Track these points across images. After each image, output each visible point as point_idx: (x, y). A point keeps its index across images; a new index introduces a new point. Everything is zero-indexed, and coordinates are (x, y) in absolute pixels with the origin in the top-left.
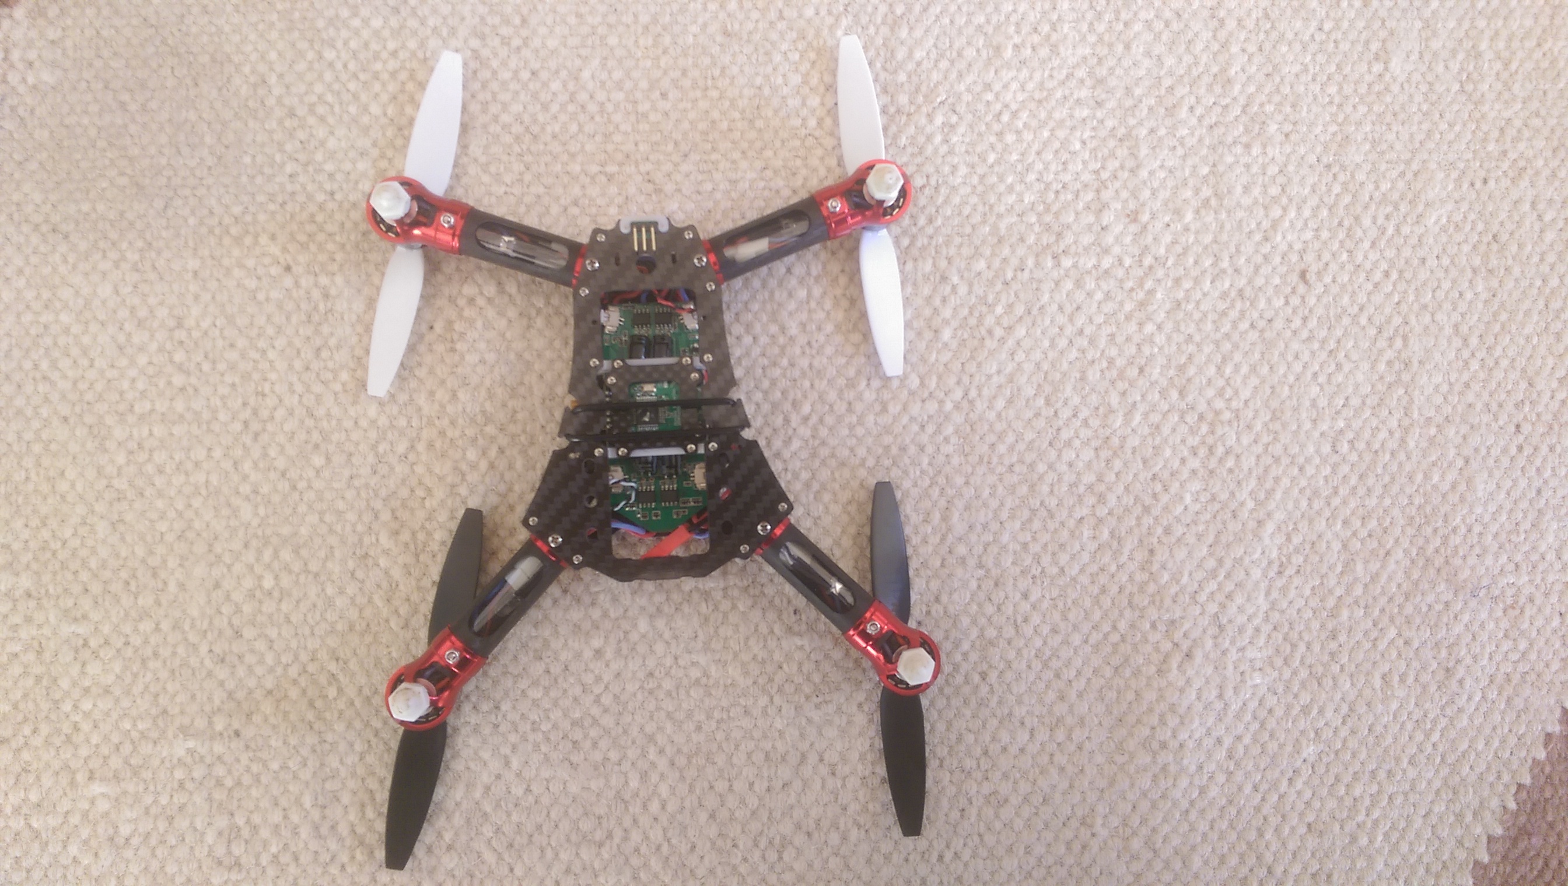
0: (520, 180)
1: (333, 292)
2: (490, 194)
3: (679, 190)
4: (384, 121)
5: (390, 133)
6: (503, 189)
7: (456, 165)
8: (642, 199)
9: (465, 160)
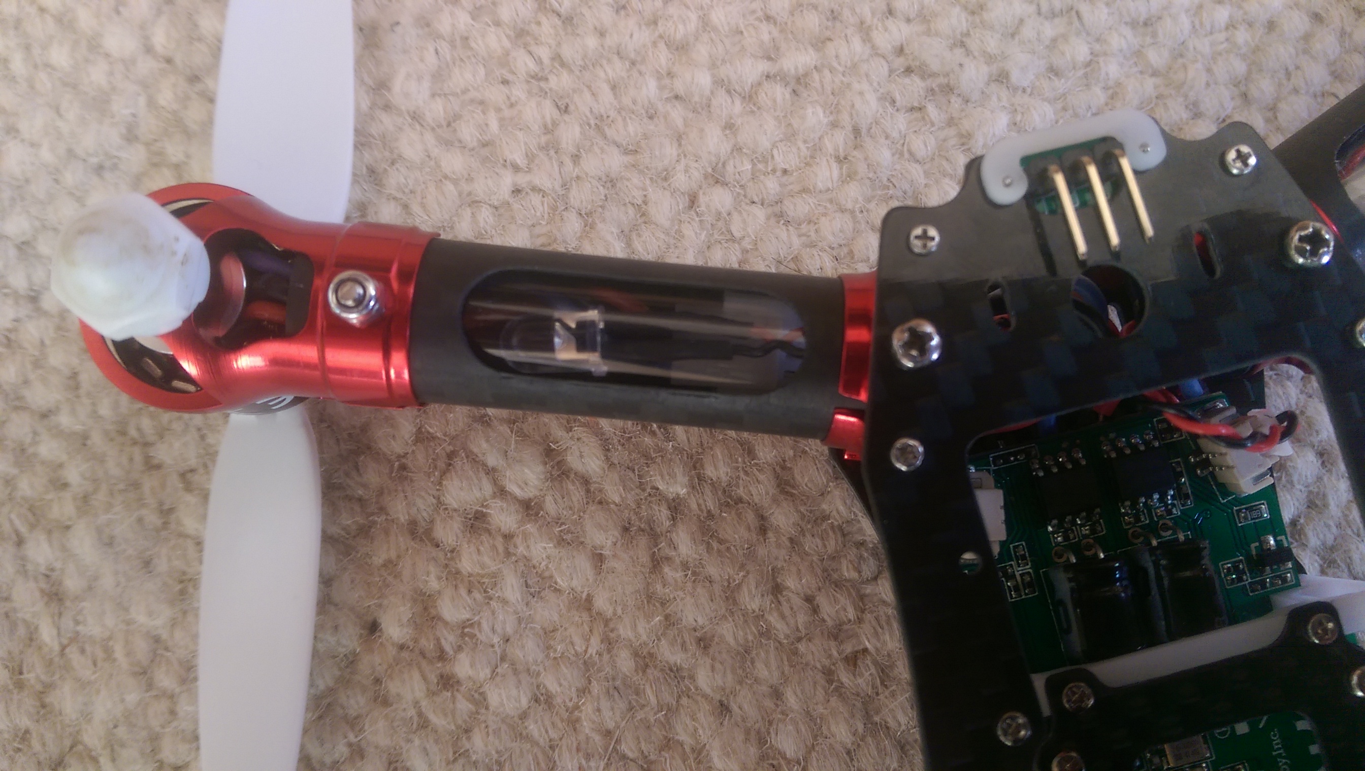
0: (552, 147)
1: (72, 584)
2: (475, 203)
3: (1002, 78)
4: (146, 66)
5: (166, 97)
6: (508, 180)
7: (362, 141)
8: (900, 123)
9: (387, 121)
